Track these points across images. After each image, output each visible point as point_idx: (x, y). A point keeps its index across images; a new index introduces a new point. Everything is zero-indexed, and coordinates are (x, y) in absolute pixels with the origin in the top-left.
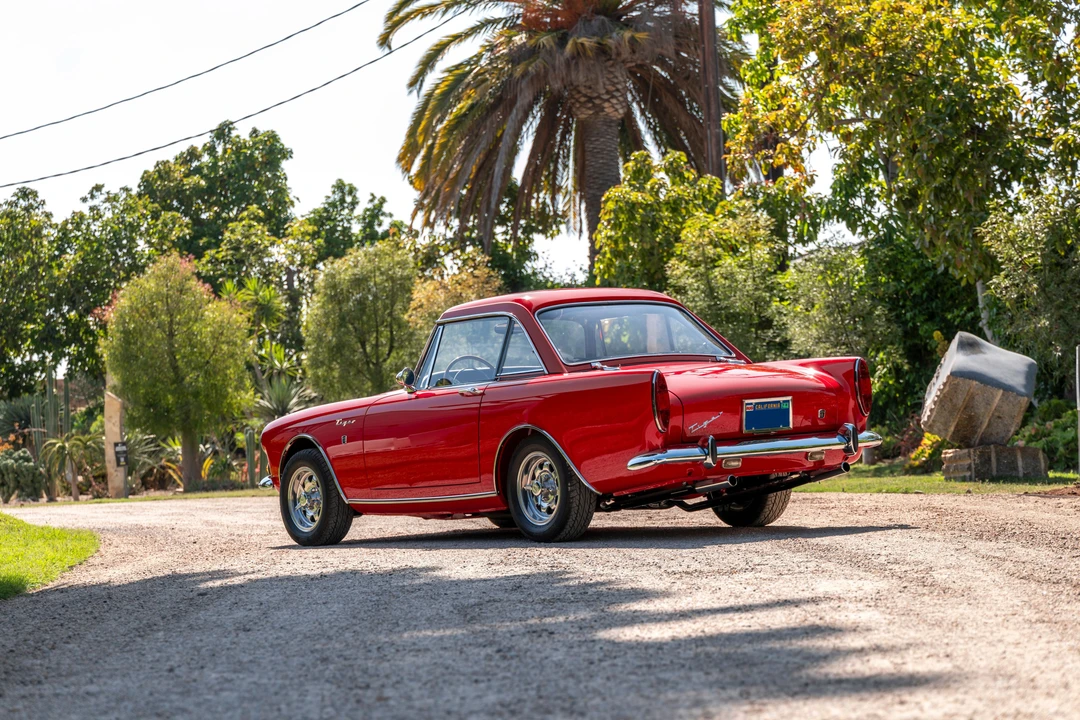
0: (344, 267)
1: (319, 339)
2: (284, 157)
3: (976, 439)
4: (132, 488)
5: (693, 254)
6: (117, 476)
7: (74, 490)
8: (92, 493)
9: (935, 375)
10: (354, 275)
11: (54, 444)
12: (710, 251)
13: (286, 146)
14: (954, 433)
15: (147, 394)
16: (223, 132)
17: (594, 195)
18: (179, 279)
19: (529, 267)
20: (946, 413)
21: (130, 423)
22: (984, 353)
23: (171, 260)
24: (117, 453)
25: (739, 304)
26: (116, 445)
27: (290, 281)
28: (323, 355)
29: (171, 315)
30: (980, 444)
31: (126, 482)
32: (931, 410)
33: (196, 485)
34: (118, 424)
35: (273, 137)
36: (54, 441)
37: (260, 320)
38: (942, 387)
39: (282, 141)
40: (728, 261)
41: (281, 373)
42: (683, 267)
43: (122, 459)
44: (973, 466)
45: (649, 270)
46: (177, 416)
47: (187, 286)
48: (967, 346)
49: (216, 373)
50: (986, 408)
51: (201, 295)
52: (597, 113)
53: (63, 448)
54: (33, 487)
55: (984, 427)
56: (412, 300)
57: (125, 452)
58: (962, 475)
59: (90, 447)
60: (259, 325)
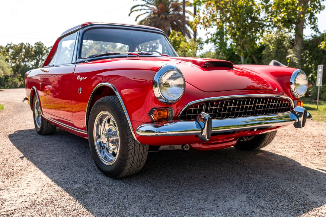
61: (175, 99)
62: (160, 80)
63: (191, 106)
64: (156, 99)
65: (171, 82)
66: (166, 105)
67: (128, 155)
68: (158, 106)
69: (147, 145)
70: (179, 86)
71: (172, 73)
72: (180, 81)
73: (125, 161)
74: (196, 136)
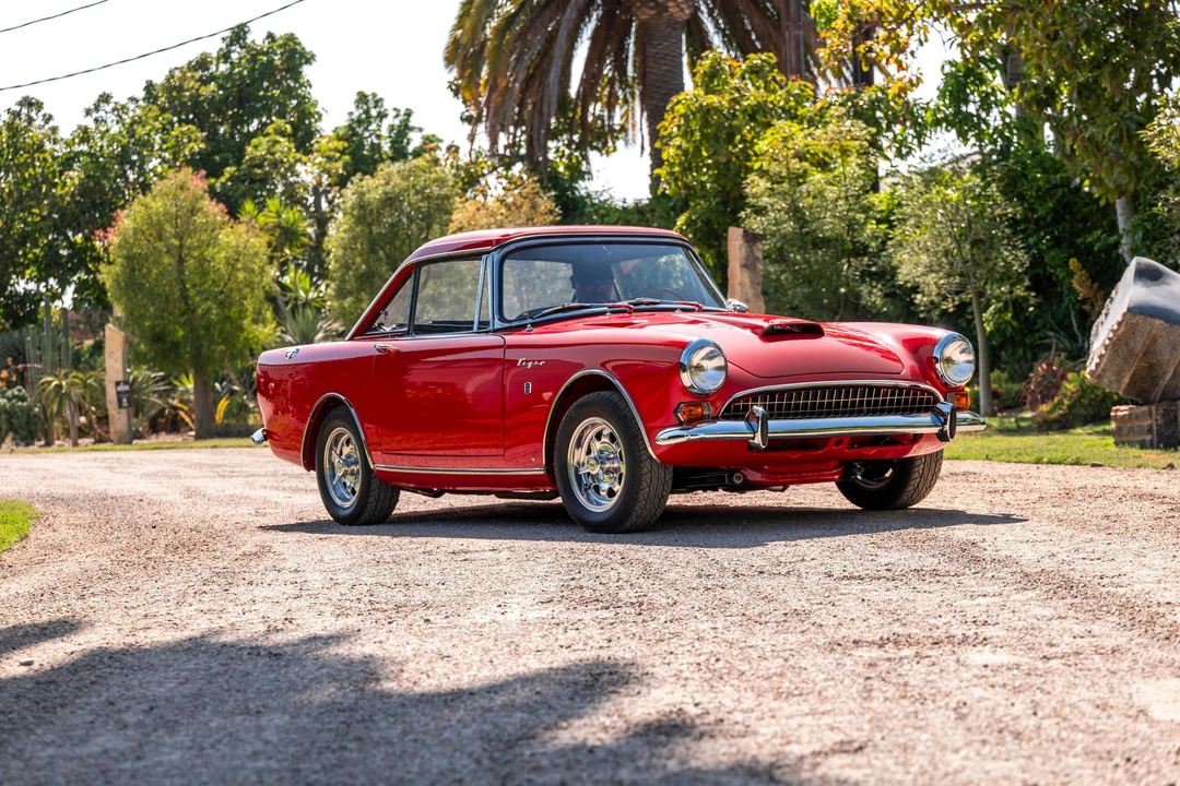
0: (372, 186)
1: (346, 267)
2: (308, 61)
3: (1157, 393)
4: (138, 431)
5: (774, 168)
6: (119, 419)
7: (73, 432)
8: (94, 436)
9: (1104, 312)
10: (385, 193)
11: (50, 383)
12: (795, 164)
13: (308, 50)
14: (1129, 385)
15: (153, 327)
16: (239, 34)
17: (657, 107)
18: (190, 199)
19: (583, 187)
20: (1119, 360)
21: (134, 358)
22: (1169, 284)
23: (181, 176)
24: (119, 393)
25: (829, 225)
26: (118, 384)
27: (317, 203)
28: (351, 284)
29: (181, 239)
30: (1161, 401)
31: (130, 426)
32: (1101, 357)
33: (209, 431)
34: (120, 360)
35: (291, 38)
36: (50, 379)
37: (283, 246)
38: (1116, 327)
39: (304, 44)
40: (817, 177)
41: (306, 304)
42: (763, 184)
43: (125, 400)
44: (1155, 428)
45: (724, 188)
46: (187, 352)
47: (199, 206)
48: (1148, 276)
49: (231, 305)
50: (1171, 354)
51: (215, 216)
52: (660, 13)
53: (59, 387)
54: (28, 430)
55: (1168, 377)
56: (451, 221)
57: (127, 392)
58: (1139, 438)
59: (91, 385)
60: (282, 251)
61: (712, 388)
62: (690, 361)
63: (738, 400)
64: (684, 390)
65: (705, 363)
66: (700, 398)
67: (640, 482)
68: (687, 399)
69: (671, 469)
70: (719, 368)
71: (707, 350)
72: (719, 362)
73: (637, 494)
74: (745, 441)
